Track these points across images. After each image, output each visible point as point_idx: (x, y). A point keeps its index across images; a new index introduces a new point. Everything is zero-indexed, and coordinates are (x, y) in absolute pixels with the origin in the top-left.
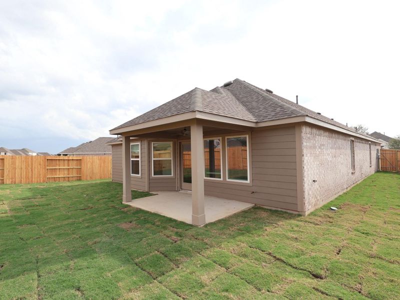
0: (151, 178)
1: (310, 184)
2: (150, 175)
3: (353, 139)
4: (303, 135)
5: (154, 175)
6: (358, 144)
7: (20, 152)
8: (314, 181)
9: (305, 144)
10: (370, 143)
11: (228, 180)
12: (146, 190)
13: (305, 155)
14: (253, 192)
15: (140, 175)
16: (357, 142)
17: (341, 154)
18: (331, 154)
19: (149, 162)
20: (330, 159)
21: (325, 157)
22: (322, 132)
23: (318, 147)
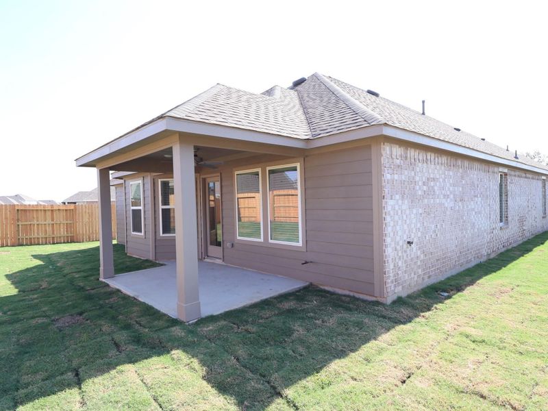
0: (158, 238)
1: (398, 248)
2: (157, 234)
3: (506, 170)
4: (384, 160)
5: (163, 233)
6: (517, 179)
7: (11, 199)
8: (409, 243)
9: (387, 176)
10: (544, 178)
11: (270, 241)
12: (151, 257)
13: (388, 196)
14: (306, 263)
15: (143, 234)
16: (515, 176)
17: (476, 196)
18: (452, 196)
19: (155, 211)
20: (449, 203)
21: (438, 201)
22: (430, 155)
23: (420, 183)
